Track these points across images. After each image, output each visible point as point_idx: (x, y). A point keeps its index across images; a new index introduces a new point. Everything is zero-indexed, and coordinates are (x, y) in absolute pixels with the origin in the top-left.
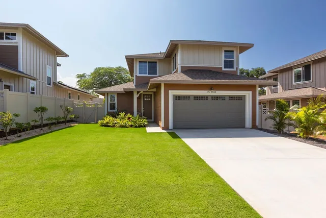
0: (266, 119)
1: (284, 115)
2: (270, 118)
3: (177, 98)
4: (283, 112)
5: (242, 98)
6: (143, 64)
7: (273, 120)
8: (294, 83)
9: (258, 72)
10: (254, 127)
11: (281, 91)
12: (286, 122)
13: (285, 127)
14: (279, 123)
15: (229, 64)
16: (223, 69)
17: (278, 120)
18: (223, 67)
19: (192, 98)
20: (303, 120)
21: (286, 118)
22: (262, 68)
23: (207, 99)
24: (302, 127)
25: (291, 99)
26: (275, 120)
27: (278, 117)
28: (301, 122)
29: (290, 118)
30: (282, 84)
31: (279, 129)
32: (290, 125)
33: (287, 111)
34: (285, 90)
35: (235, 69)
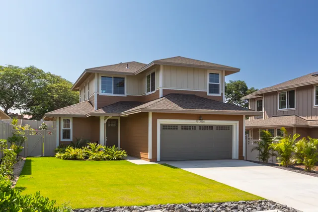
0: (252, 150)
1: (268, 146)
2: (257, 148)
3: (164, 127)
4: (268, 143)
5: (229, 128)
6: (107, 80)
7: (259, 151)
8: (279, 109)
9: (238, 86)
10: (241, 158)
11: (266, 118)
12: (270, 152)
13: (269, 157)
14: (264, 154)
15: (214, 88)
16: (208, 94)
17: (263, 150)
18: (208, 91)
19: (179, 128)
20: (283, 150)
21: (270, 149)
22: (243, 82)
23: (195, 129)
24: (283, 156)
25: (275, 128)
26: (260, 150)
27: (263, 148)
28: (282, 152)
29: (272, 148)
30: (266, 110)
31: (263, 159)
32: (273, 155)
33: (271, 142)
34: (270, 117)
35: (220, 95)
